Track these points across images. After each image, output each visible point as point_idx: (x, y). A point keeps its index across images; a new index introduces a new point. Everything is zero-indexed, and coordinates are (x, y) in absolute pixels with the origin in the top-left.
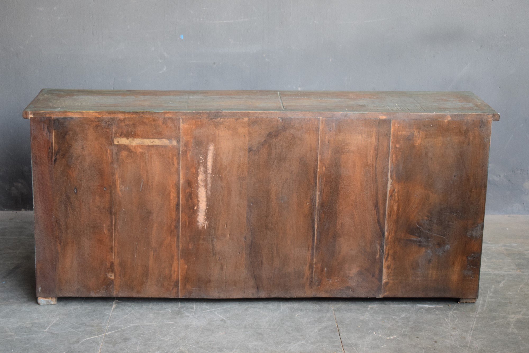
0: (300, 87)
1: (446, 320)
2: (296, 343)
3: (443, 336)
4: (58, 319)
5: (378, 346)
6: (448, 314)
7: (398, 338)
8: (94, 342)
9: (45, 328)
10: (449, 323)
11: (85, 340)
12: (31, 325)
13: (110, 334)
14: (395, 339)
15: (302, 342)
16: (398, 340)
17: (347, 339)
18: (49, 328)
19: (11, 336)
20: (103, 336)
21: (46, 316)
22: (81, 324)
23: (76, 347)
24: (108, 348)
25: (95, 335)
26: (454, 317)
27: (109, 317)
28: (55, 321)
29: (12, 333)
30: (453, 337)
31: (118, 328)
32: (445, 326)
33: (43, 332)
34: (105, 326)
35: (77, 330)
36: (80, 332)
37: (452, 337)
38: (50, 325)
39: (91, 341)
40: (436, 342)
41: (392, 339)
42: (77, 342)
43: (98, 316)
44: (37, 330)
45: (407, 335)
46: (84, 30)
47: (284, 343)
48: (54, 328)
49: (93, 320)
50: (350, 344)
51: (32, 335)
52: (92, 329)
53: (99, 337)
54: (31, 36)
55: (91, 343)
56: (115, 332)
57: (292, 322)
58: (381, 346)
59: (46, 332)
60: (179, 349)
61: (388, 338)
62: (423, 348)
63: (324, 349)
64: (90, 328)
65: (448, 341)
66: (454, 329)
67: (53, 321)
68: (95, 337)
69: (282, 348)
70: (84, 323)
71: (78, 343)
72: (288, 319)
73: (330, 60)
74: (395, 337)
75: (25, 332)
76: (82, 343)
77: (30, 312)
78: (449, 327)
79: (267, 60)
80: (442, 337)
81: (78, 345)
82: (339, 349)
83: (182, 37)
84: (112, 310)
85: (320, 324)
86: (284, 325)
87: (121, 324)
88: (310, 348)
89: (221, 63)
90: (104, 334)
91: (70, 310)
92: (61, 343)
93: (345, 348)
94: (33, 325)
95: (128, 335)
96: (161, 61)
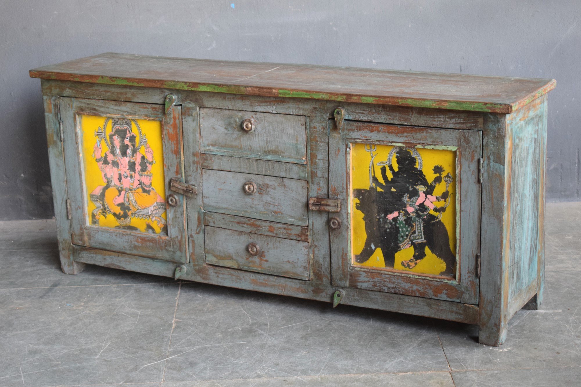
0: (374, 59)
1: (568, 326)
2: (393, 361)
3: (566, 346)
4: (109, 343)
5: (490, 360)
6: (569, 320)
7: (513, 349)
8: (155, 368)
9: (96, 355)
10: (571, 330)
11: (145, 367)
12: (79, 352)
13: (173, 358)
14: (509, 352)
15: (399, 360)
16: (513, 352)
17: (452, 354)
18: (101, 355)
19: (57, 365)
20: (165, 361)
21: (95, 341)
22: (138, 348)
23: (134, 376)
24: (172, 375)
25: (155, 360)
26: (576, 323)
27: (169, 339)
28: (107, 346)
29: (58, 361)
30: (578, 347)
31: (181, 351)
32: (567, 334)
33: (94, 359)
34: (166, 349)
35: (134, 355)
36: (138, 357)
37: (576, 346)
38: (102, 351)
39: (152, 368)
40: (558, 353)
41: (505, 351)
42: (135, 369)
43: (156, 338)
44: (87, 357)
45: (523, 346)
46: (117, 3)
47: (379, 361)
48: (106, 355)
49: (151, 343)
50: (457, 359)
51: (82, 363)
52: (151, 354)
53: (161, 362)
54: (55, 12)
55: (152, 370)
56: (178, 356)
57: (385, 336)
58: (494, 360)
59: (97, 359)
60: (256, 373)
61: (501, 351)
62: (544, 361)
63: (427, 366)
64: (149, 353)
65: (573, 351)
66: (578, 337)
67: (105, 346)
68: (156, 362)
69: (377, 367)
70: (142, 347)
71: (137, 370)
72: (380, 333)
73: (410, 26)
74: (509, 349)
75: (73, 360)
76: (142, 371)
77: (76, 336)
78: (572, 335)
79: (334, 29)
80: (565, 348)
81: (137, 372)
82: (444, 366)
83: (233, 6)
84: (172, 331)
85: (418, 337)
86: (376, 340)
87: (184, 347)
88: (409, 366)
89: (280, 35)
90: (166, 359)
91: (123, 333)
92: (117, 372)
93: (452, 364)
94: (81, 352)
95: (194, 359)
96: (209, 36)
